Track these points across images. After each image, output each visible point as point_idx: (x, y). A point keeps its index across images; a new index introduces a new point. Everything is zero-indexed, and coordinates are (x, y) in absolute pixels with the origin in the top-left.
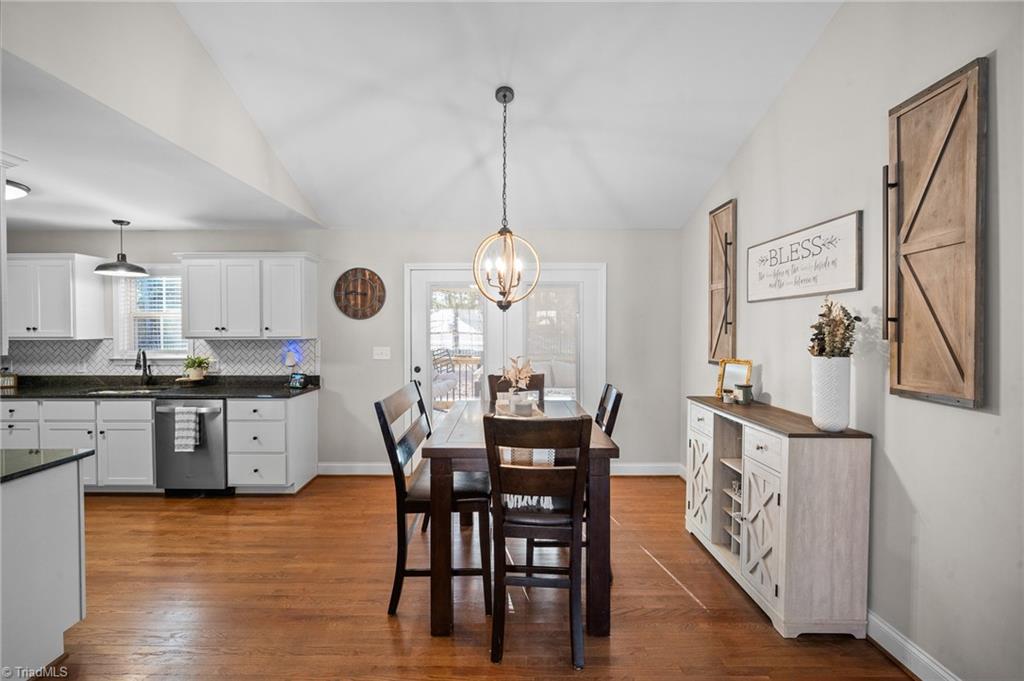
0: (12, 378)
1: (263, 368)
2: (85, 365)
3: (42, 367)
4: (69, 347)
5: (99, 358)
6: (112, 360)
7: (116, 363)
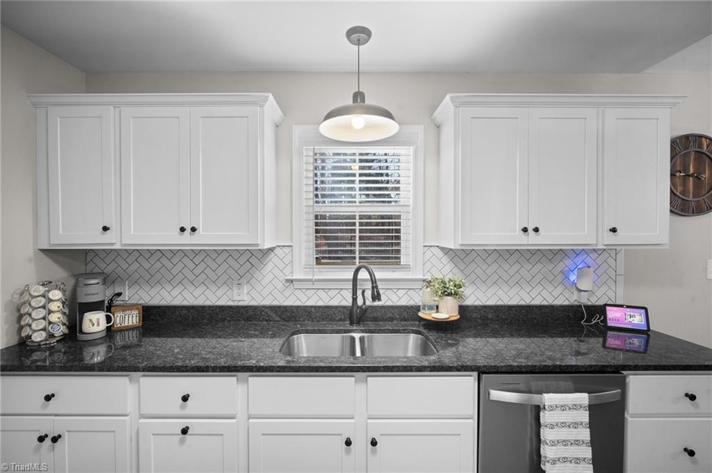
0: (135, 312)
1: (533, 294)
2: (246, 289)
3: (175, 292)
4: (219, 260)
5: (270, 277)
6: (292, 281)
7: (297, 285)
